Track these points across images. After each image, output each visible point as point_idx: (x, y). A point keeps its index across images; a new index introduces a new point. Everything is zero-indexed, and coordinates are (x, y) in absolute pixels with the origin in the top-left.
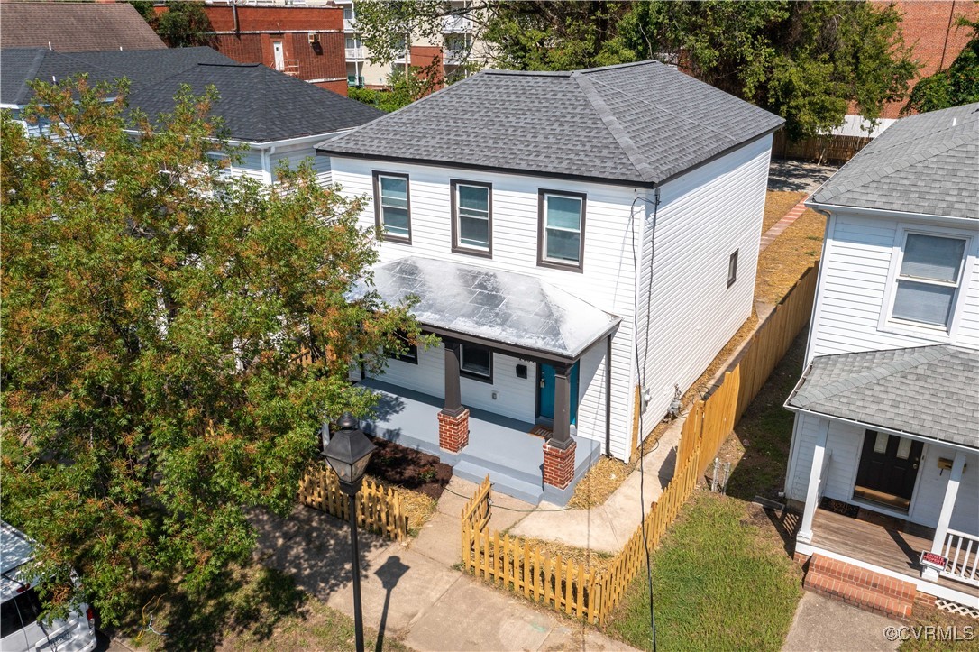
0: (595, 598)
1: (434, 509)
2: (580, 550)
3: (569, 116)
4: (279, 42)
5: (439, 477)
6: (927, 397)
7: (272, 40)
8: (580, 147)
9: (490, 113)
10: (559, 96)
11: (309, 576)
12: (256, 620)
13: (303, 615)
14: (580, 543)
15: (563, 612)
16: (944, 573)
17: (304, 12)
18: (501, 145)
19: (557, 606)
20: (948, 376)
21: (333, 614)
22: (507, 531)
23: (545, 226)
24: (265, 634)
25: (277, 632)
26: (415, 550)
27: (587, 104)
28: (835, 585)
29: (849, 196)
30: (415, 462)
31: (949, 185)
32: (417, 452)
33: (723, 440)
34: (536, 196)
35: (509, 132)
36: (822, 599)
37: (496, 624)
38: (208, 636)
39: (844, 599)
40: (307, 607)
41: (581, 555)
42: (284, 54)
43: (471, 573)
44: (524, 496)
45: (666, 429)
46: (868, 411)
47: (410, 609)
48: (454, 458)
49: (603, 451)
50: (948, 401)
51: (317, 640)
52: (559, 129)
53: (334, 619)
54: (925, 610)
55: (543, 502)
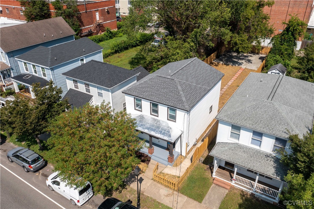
0: (176, 186)
1: (148, 167)
2: (174, 176)
3: (174, 91)
4: (97, 12)
5: (148, 160)
6: (232, 154)
7: (95, 12)
8: (175, 100)
9: (158, 88)
10: (172, 85)
11: (126, 181)
12: (119, 190)
13: (126, 189)
14: (174, 174)
15: (170, 188)
16: (236, 182)
17: (104, 2)
18: (160, 97)
19: (170, 187)
20: (237, 150)
21: (131, 188)
22: (161, 172)
23: (169, 113)
24: (120, 192)
25: (122, 192)
26: (145, 176)
27: (177, 88)
28: (218, 183)
29: (222, 118)
30: (143, 156)
31: (238, 117)
32: (144, 154)
33: (204, 151)
34: (167, 108)
35: (162, 94)
36: (215, 185)
37: (159, 190)
38: (111, 192)
39: (219, 186)
40: (127, 187)
41: (174, 177)
42: (99, 15)
43: (155, 180)
44: (164, 164)
45: (194, 148)
46: (222, 156)
47: (144, 187)
48: (151, 156)
49: (180, 154)
50: (236, 155)
51: (129, 193)
52: (171, 94)
53: (132, 190)
54: (232, 188)
55: (168, 165)
